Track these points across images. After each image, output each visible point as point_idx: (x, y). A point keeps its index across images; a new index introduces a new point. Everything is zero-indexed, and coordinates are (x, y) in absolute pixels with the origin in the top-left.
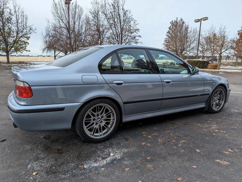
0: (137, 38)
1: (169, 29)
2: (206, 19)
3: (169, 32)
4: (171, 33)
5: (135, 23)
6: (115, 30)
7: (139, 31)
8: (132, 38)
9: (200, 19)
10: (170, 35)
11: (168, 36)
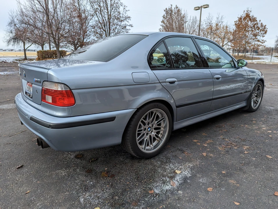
0: (128, 27)
1: (163, 18)
2: (207, 6)
3: (163, 22)
4: (165, 23)
5: (124, 9)
6: (101, 17)
7: (130, 19)
8: (122, 27)
9: (200, 6)
10: (164, 25)
11: (163, 26)
